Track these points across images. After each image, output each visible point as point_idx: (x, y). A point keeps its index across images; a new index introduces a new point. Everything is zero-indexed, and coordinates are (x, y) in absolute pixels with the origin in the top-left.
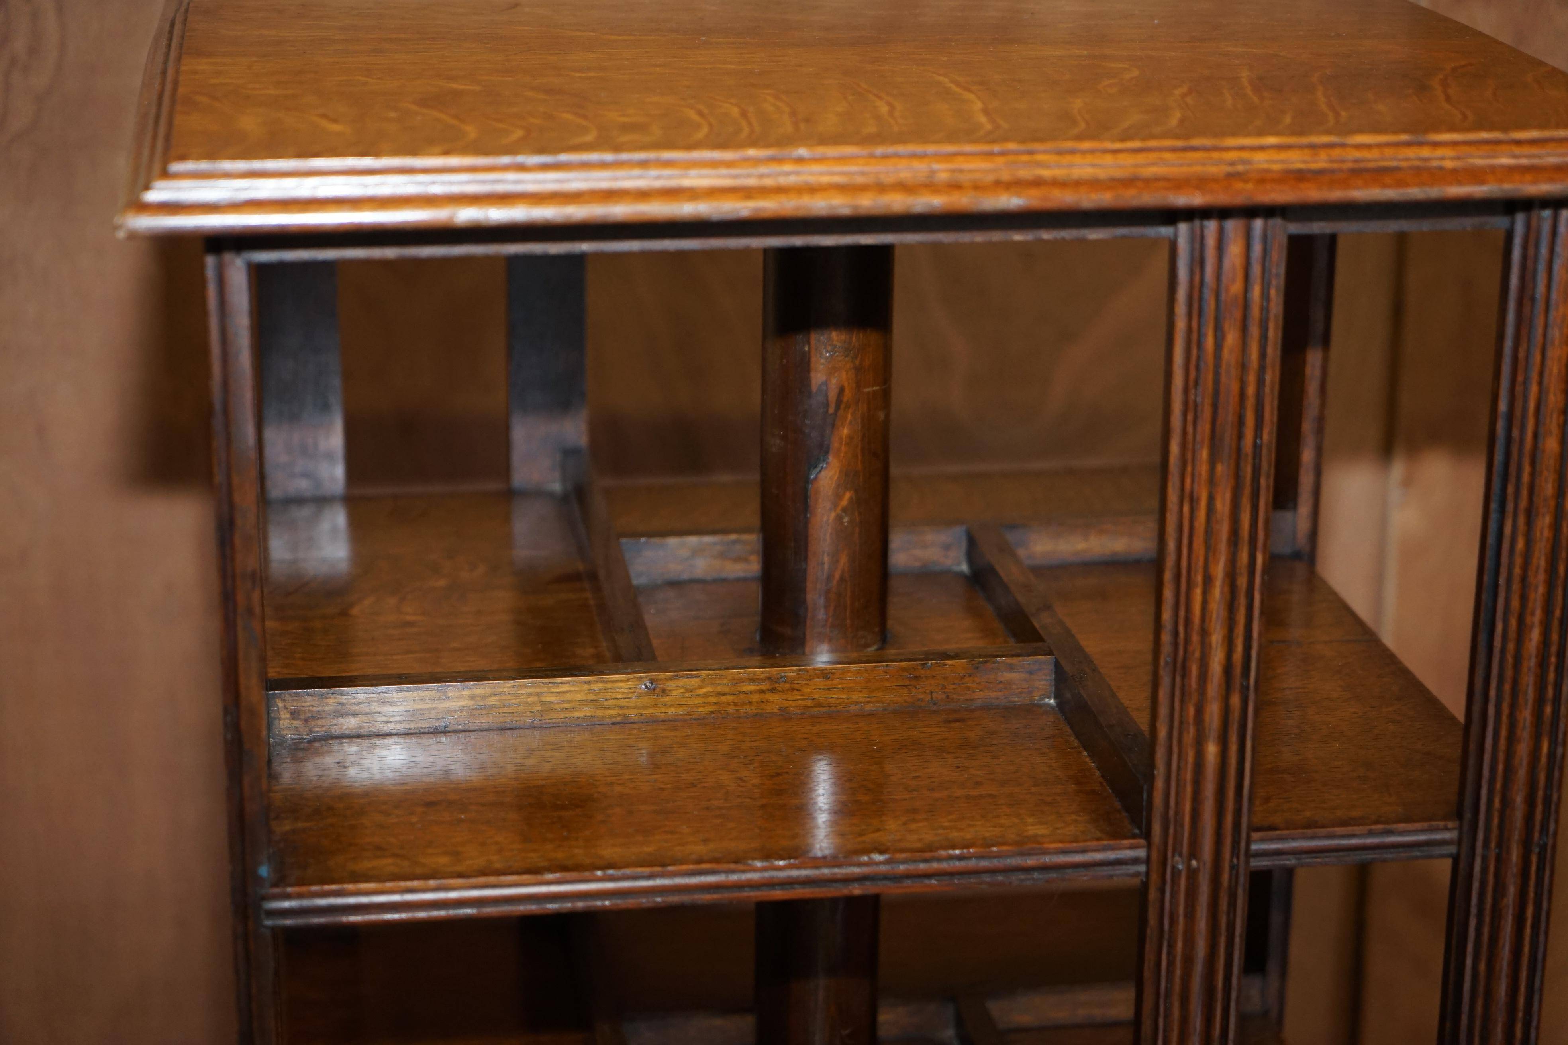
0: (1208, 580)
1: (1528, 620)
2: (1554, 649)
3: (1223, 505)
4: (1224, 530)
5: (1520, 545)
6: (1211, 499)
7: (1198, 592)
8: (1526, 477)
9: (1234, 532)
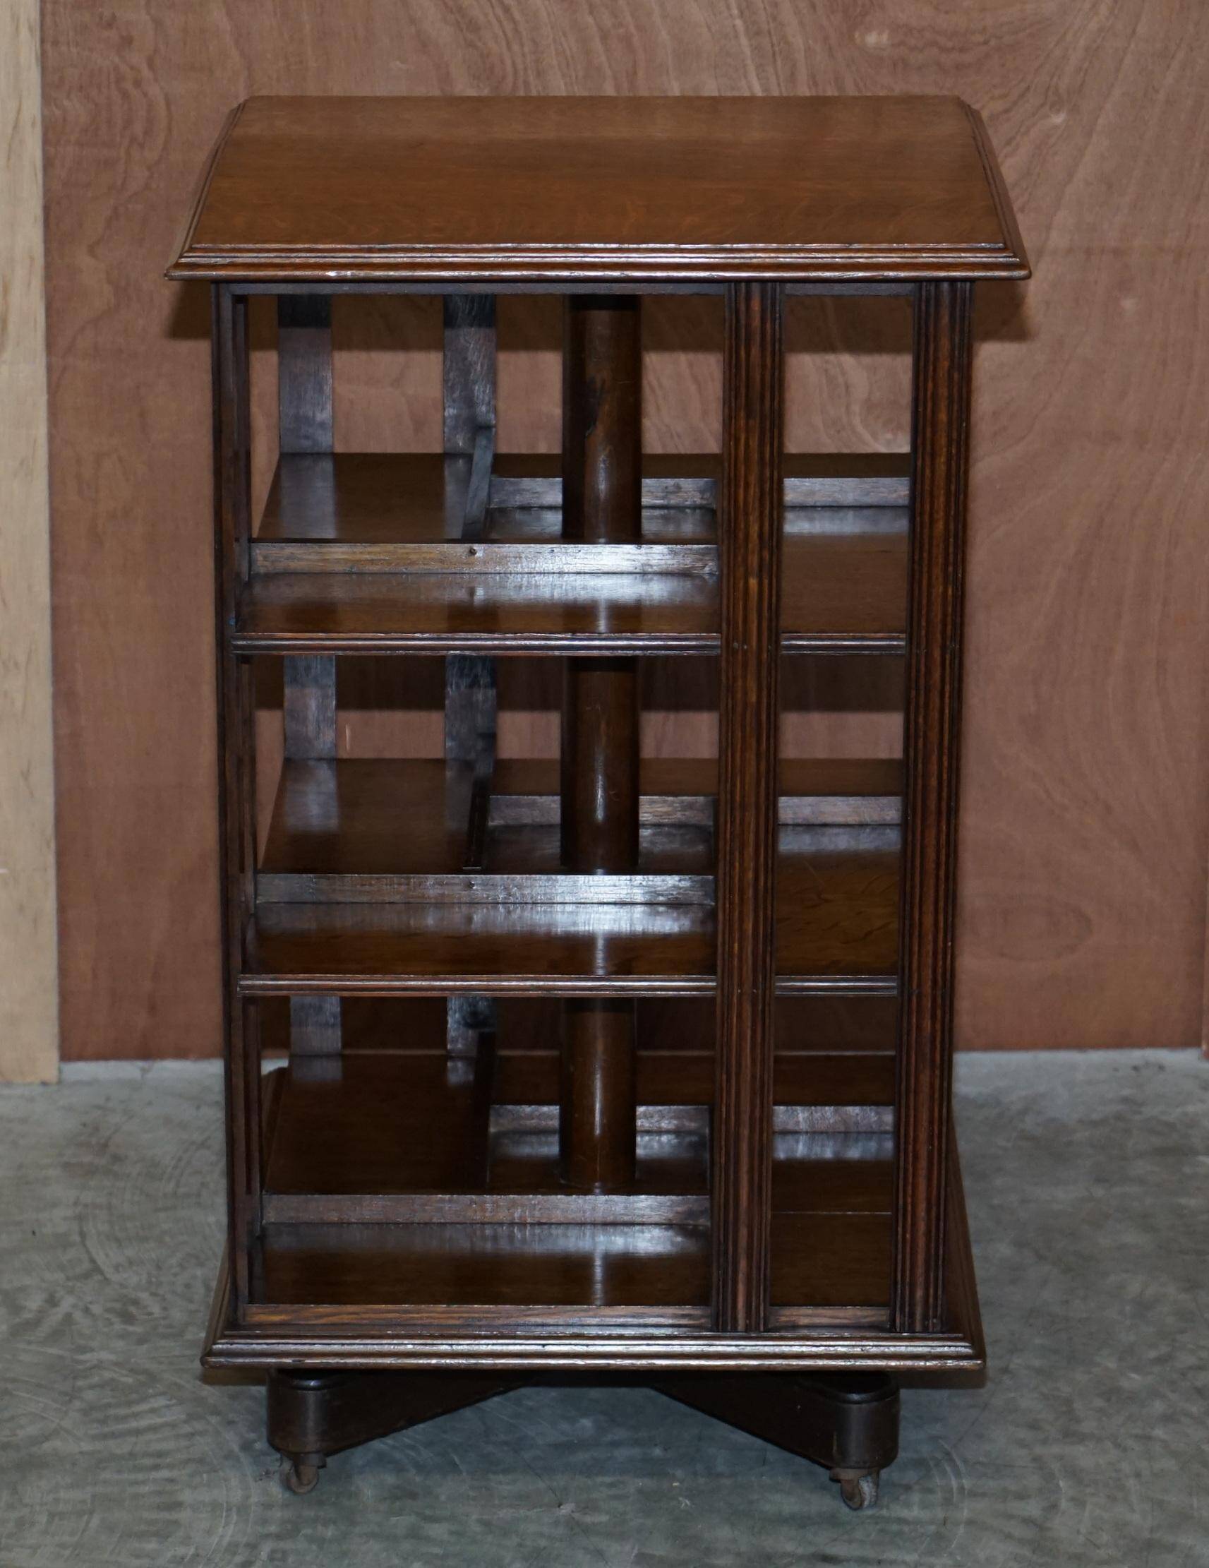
0: (747, 485)
1: (936, 516)
2: (952, 534)
3: (754, 443)
4: (756, 456)
5: (928, 472)
6: (747, 440)
7: (741, 491)
8: (928, 435)
9: (762, 458)
